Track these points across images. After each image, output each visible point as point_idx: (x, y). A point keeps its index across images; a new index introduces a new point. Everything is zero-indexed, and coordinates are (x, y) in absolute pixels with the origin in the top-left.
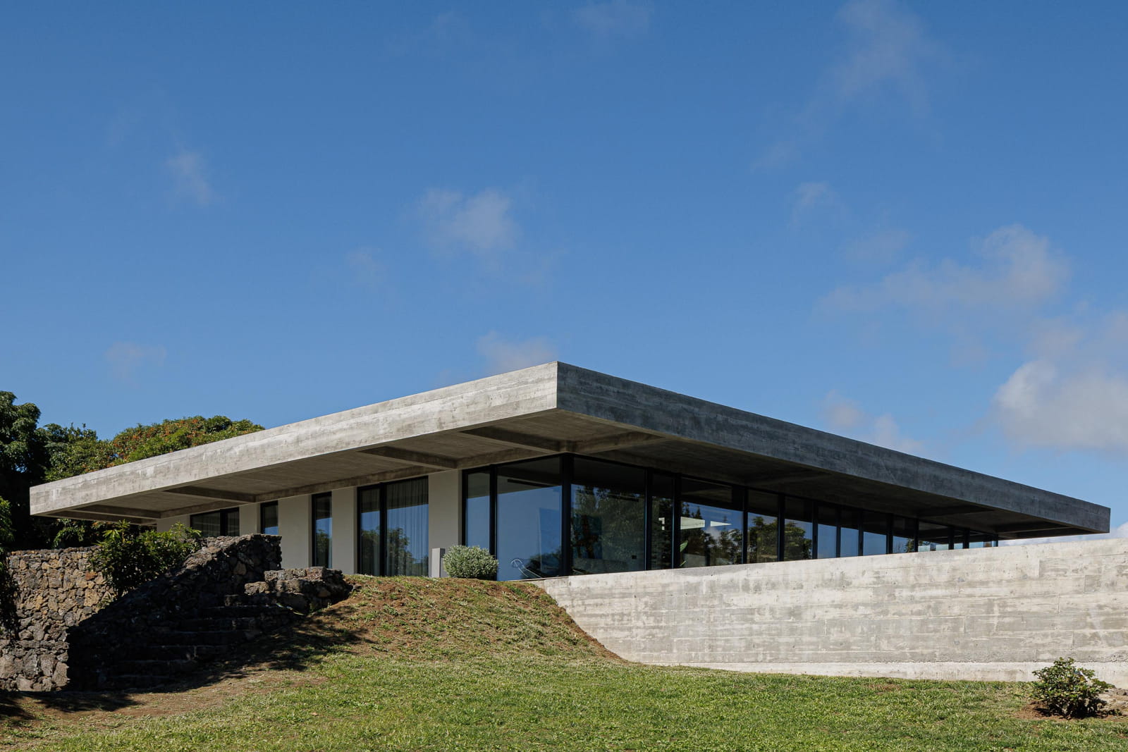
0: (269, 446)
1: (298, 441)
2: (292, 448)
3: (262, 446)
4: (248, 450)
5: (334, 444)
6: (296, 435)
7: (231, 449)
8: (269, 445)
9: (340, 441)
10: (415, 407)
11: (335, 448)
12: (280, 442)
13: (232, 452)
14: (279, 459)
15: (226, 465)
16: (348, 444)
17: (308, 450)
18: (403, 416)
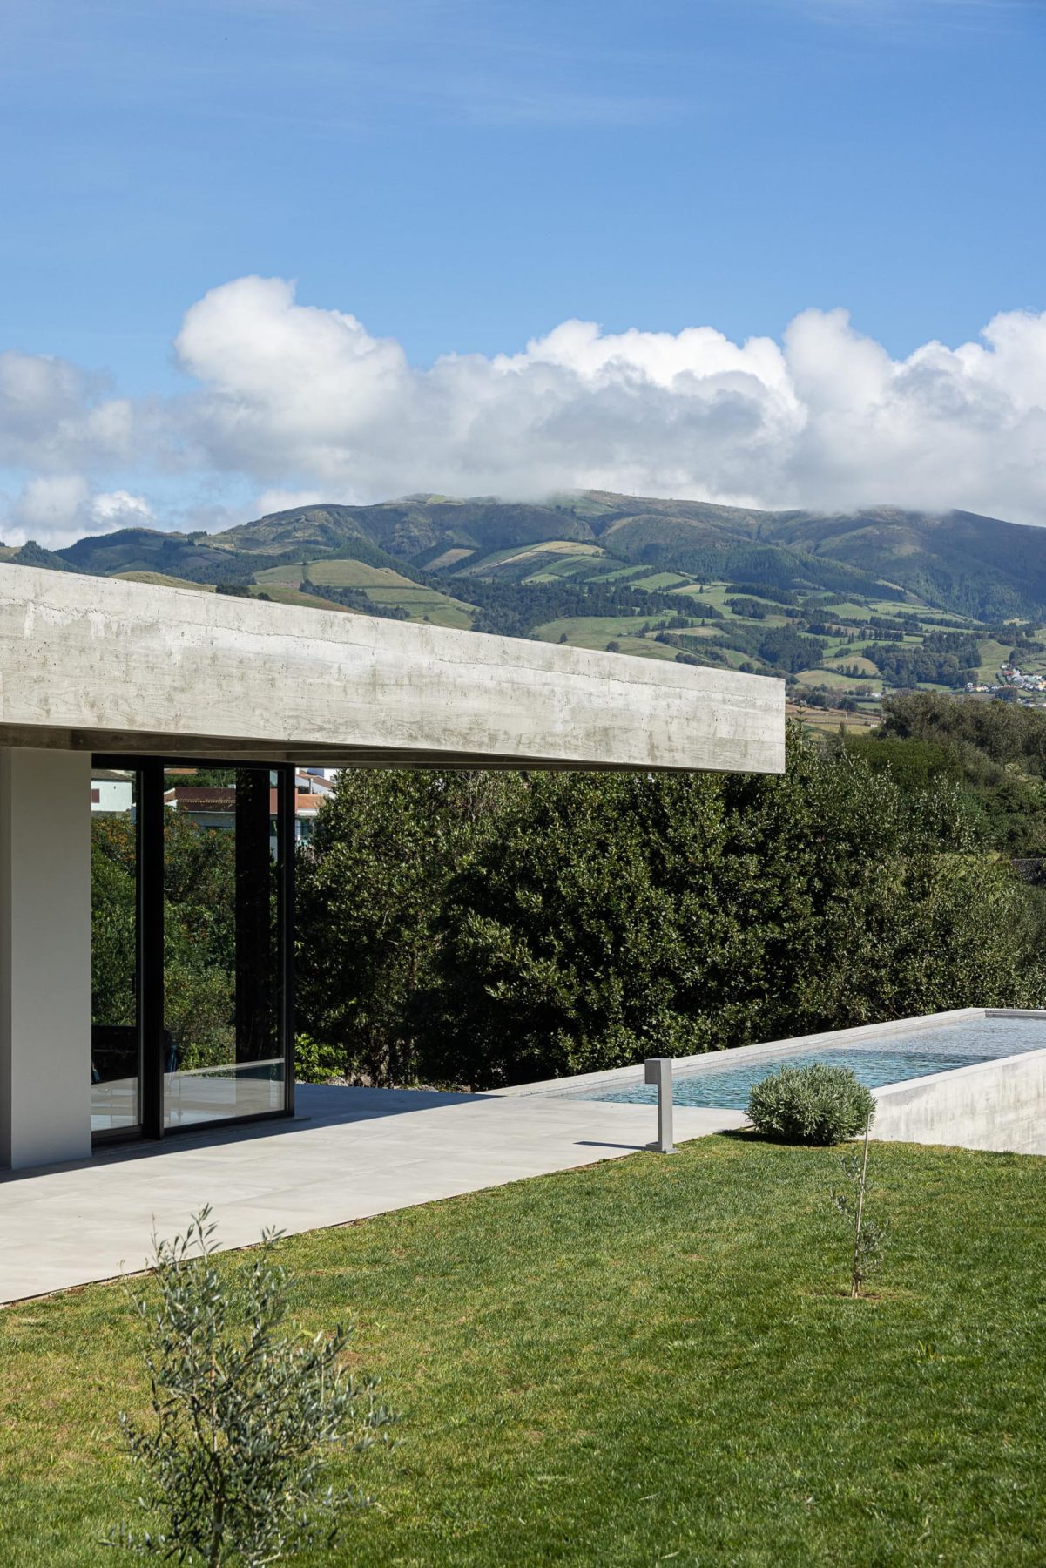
0: (286, 667)
1: (374, 683)
2: (357, 702)
3: (267, 660)
4: (214, 658)
5: (463, 724)
6: (369, 660)
7: (150, 628)
8: (288, 665)
9: (477, 724)
10: (615, 687)
11: (466, 739)
12: (322, 668)
13: (155, 644)
14: (321, 729)
15: (133, 691)
16: (493, 738)
17: (401, 723)
18: (598, 702)
